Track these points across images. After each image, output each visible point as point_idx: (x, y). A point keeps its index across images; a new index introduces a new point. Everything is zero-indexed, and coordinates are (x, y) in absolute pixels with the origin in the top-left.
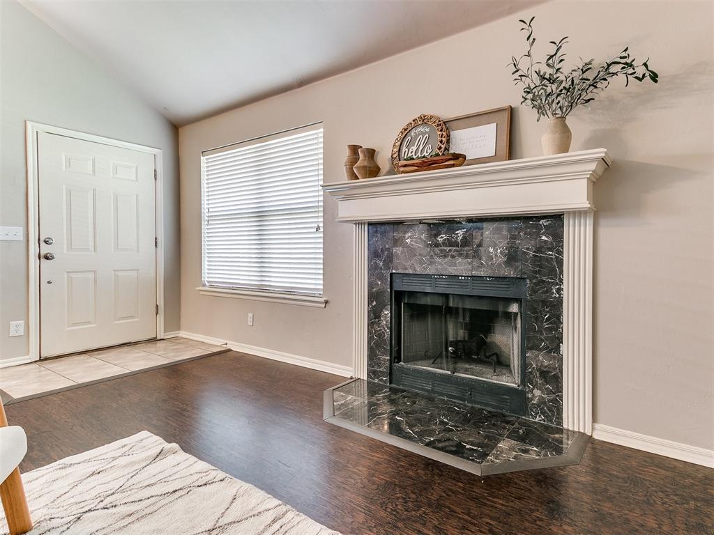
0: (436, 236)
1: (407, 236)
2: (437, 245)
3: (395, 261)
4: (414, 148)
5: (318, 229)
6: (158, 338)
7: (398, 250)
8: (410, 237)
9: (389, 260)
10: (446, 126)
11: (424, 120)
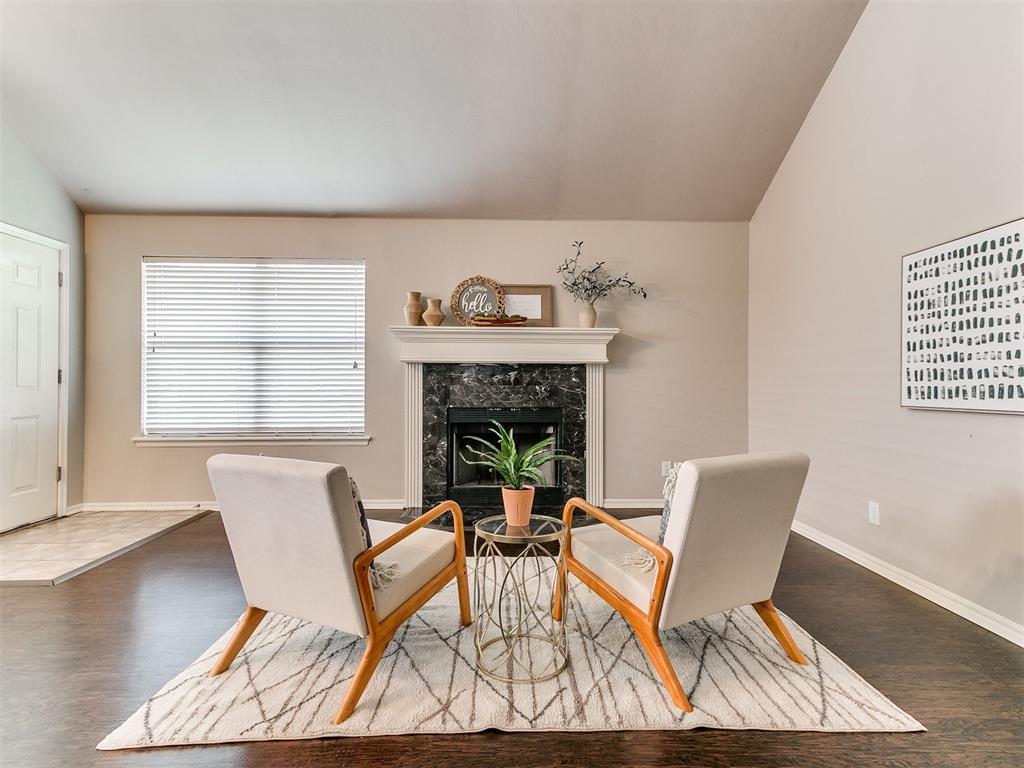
0: (493, 375)
1: (464, 375)
2: (492, 384)
3: (452, 397)
4: (475, 304)
5: (355, 365)
6: (59, 516)
7: (456, 388)
8: (468, 377)
9: (446, 396)
10: (504, 290)
11: (482, 281)
